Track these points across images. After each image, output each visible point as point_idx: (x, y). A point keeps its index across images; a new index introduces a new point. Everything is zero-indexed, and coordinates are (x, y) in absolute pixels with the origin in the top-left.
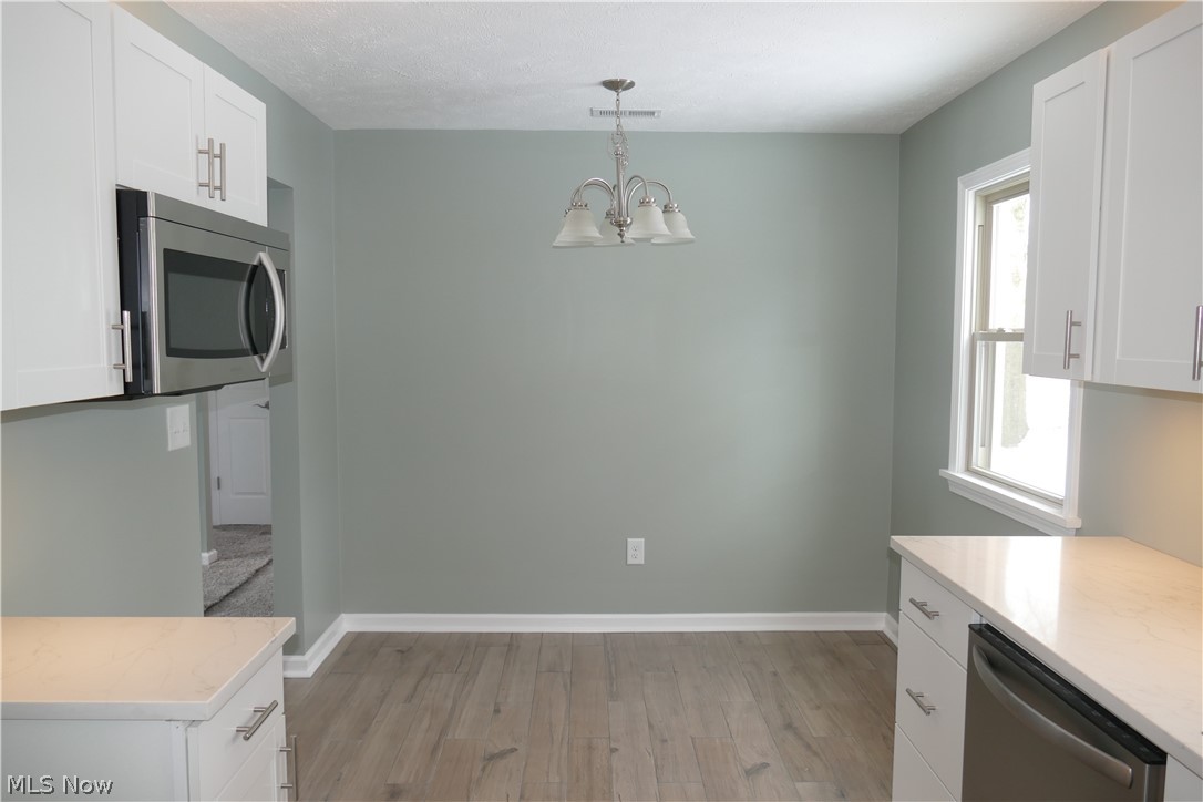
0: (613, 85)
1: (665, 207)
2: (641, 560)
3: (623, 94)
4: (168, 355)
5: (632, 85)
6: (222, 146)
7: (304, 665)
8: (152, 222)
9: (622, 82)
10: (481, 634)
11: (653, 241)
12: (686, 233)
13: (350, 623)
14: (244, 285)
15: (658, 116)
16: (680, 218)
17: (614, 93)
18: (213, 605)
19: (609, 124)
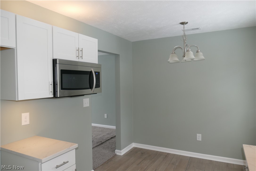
0: (182, 23)
1: (197, 51)
2: (200, 140)
3: (185, 25)
4: (61, 89)
5: (187, 23)
6: (82, 49)
7: (121, 153)
8: (58, 65)
9: (185, 22)
10: (161, 152)
11: (194, 60)
12: (203, 57)
13: (134, 145)
14: (89, 75)
15: (200, 29)
16: (201, 54)
17: (183, 25)
18: (113, 137)
19: (182, 33)
